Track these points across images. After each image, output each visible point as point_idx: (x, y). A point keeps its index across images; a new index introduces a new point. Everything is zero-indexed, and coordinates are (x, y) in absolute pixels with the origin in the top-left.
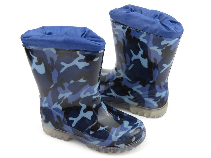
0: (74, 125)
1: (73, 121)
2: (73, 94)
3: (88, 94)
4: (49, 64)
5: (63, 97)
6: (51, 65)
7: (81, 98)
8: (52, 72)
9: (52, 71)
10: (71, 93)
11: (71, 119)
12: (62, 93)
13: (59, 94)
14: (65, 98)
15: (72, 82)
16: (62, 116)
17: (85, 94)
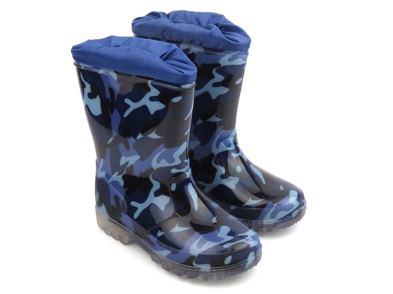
0: (136, 215)
1: (136, 209)
2: (140, 159)
3: (164, 164)
4: (108, 99)
5: (127, 163)
6: (110, 101)
7: (153, 169)
8: (111, 115)
9: (112, 112)
10: (138, 157)
11: (134, 204)
12: (126, 156)
13: (121, 156)
14: (129, 166)
15: (140, 136)
16: (122, 198)
17: (158, 161)
